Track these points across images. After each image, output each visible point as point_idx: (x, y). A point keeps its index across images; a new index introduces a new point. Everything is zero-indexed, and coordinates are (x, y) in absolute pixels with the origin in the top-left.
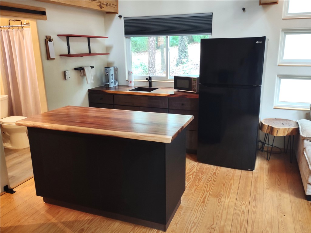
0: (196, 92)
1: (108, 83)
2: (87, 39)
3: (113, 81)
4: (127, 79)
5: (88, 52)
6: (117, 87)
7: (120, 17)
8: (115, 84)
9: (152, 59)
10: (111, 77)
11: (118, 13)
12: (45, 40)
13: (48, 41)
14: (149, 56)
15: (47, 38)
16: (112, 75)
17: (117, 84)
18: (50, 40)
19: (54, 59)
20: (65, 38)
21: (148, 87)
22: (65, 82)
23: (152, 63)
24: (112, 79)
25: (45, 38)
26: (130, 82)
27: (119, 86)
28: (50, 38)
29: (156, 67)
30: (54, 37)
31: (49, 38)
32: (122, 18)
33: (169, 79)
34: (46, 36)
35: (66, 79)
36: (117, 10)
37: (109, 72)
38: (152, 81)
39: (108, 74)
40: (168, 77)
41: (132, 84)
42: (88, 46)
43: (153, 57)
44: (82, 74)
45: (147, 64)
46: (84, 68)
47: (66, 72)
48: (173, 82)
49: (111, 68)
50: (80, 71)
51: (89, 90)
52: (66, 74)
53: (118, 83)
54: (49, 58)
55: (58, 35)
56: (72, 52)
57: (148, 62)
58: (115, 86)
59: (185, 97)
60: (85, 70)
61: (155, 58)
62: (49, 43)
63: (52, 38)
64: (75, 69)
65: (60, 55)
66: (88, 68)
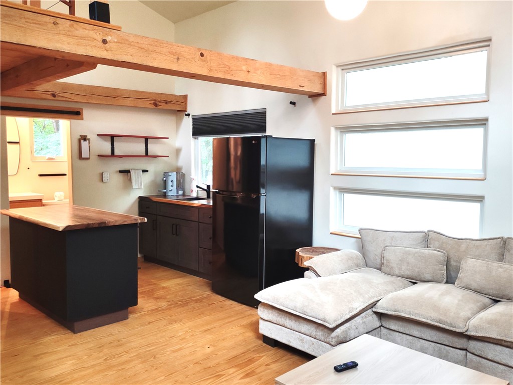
1: (165, 191)
2: (144, 140)
3: (174, 188)
5: (144, 154)
6: (180, 197)
7: (188, 115)
8: (177, 193)
10: (170, 184)
12: (79, 139)
13: (82, 141)
15: (82, 138)
16: (172, 181)
18: (85, 140)
19: (88, 159)
20: (109, 138)
22: (102, 183)
24: (172, 186)
25: (80, 137)
26: (191, 191)
30: (92, 137)
34: (81, 135)
35: (104, 181)
36: (187, 108)
37: (168, 177)
39: (166, 180)
41: (194, 194)
44: (129, 178)
46: (130, 171)
47: (104, 173)
49: (172, 174)
51: (140, 198)
52: (104, 176)
53: (184, 193)
54: (81, 158)
55: (98, 135)
56: (117, 152)
58: (176, 195)
60: (131, 173)
62: (83, 143)
63: (88, 137)
64: (120, 172)
65: (99, 156)
66: (137, 171)
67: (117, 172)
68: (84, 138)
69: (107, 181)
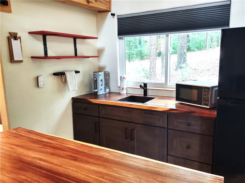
0: (208, 107)
1: (96, 90)
3: (103, 87)
4: (119, 85)
6: (108, 95)
7: (113, 15)
8: (105, 91)
9: (152, 64)
10: (100, 83)
11: (110, 12)
12: (8, 37)
13: (12, 39)
14: (151, 62)
15: (11, 35)
16: (102, 80)
17: (107, 90)
18: (16, 38)
19: (21, 61)
20: (41, 37)
21: (143, 96)
22: (37, 90)
23: (152, 68)
24: (102, 85)
25: (9, 35)
26: (122, 89)
27: (110, 93)
28: (15, 35)
29: (156, 71)
30: (23, 34)
31: (13, 35)
32: (116, 16)
33: (168, 86)
34: (10, 33)
35: (39, 86)
36: (110, 7)
37: (98, 77)
38: (148, 88)
39: (96, 80)
40: (168, 84)
41: (124, 92)
42: (73, 48)
43: (154, 62)
44: (63, 80)
45: (148, 69)
46: (65, 72)
47: (39, 78)
48: (175, 90)
49: (100, 73)
50: (61, 77)
51: (73, 99)
52: (39, 80)
53: (110, 90)
54: (13, 61)
55: (30, 33)
56: (50, 54)
57: (149, 67)
58: (104, 93)
59: (193, 114)
60: (66, 75)
61: (155, 64)
62: (13, 42)
63: (18, 36)
64: (55, 74)
65: (32, 57)
66: (70, 73)
67: (51, 75)
68: (14, 36)
69: (42, 86)
